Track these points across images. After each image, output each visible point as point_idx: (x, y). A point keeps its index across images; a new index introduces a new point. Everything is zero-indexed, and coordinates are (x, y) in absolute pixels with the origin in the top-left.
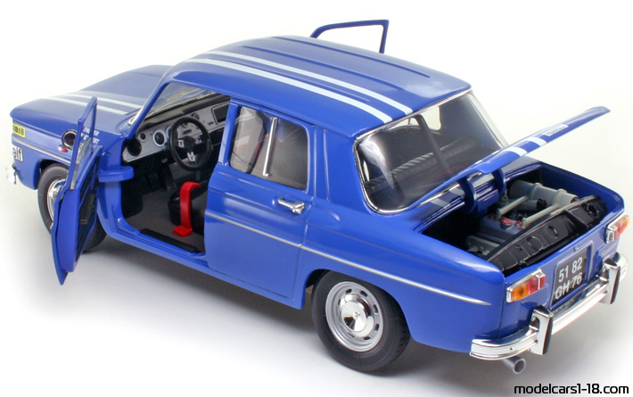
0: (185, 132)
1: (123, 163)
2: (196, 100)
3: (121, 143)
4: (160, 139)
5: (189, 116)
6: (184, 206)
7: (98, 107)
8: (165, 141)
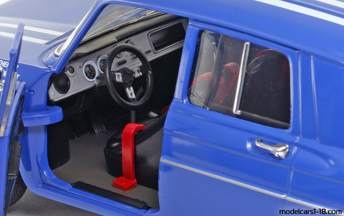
0: (120, 64)
1: (50, 103)
2: (128, 25)
3: (48, 77)
4: (91, 73)
5: (123, 44)
6: (127, 154)
7: (25, 38)
8: (97, 75)
